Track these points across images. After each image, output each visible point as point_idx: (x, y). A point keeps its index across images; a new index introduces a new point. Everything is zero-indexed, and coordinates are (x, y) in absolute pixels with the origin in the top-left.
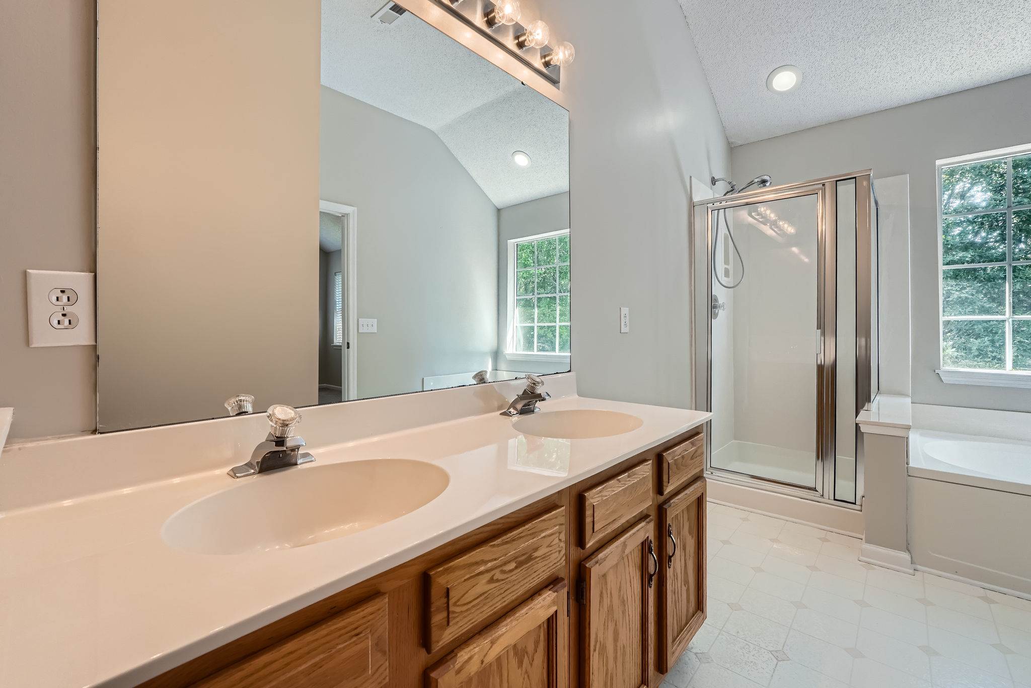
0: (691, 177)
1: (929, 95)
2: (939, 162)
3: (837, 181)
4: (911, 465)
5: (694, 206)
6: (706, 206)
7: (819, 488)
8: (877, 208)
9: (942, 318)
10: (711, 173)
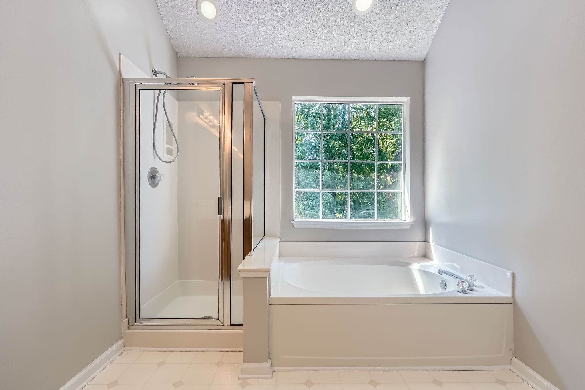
0: (120, 54)
1: (290, 56)
2: (294, 98)
3: (233, 83)
4: (272, 296)
5: (123, 82)
6: (134, 84)
7: (221, 319)
8: (264, 119)
9: (295, 191)
10: (151, 65)
